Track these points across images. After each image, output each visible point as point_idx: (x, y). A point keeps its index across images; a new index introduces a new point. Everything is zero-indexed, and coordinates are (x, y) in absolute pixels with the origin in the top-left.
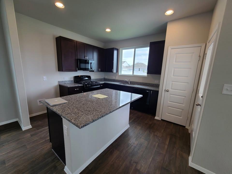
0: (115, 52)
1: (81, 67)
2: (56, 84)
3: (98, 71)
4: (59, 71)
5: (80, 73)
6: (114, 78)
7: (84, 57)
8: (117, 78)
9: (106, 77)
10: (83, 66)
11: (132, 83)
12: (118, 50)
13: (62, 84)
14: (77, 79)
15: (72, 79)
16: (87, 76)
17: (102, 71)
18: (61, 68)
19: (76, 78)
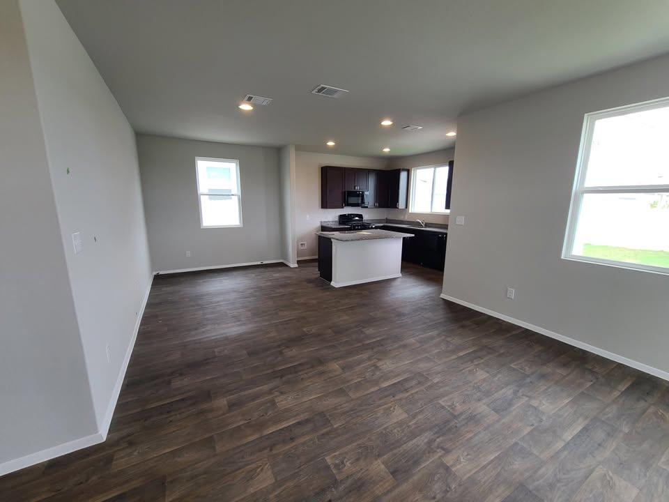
0: (403, 175)
1: (349, 202)
2: (318, 225)
3: (375, 207)
4: (322, 208)
5: (347, 211)
6: (401, 218)
7: (353, 188)
8: (406, 218)
9: (390, 217)
10: (352, 200)
11: (427, 225)
12: (408, 171)
13: (324, 225)
14: (344, 219)
15: (337, 219)
16: (357, 215)
17: (381, 206)
18: (325, 204)
19: (341, 217)
